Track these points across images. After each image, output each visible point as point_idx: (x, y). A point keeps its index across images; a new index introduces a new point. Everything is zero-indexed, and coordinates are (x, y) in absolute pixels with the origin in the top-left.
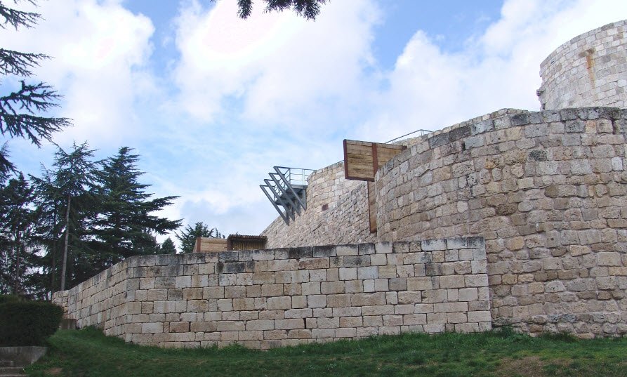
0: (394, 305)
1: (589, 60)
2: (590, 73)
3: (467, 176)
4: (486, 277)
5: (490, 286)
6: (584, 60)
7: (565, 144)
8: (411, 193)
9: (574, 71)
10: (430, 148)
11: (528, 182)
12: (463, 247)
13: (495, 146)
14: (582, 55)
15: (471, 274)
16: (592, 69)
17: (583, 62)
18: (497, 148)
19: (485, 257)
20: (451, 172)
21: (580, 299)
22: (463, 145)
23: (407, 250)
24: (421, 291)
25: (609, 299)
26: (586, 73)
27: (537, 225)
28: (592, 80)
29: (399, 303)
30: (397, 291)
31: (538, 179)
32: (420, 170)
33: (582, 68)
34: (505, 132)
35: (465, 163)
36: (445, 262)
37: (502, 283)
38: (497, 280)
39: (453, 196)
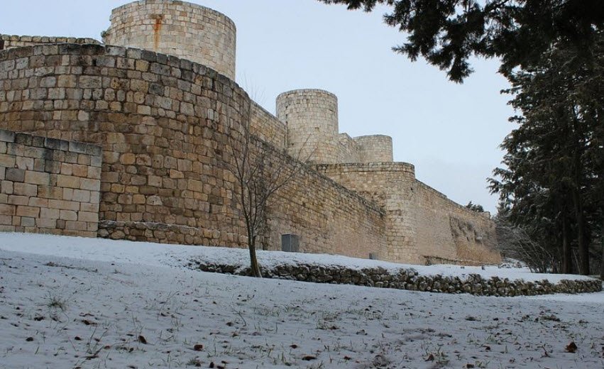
0: (9, 195)
1: (158, 23)
2: (156, 34)
3: (93, 90)
4: (98, 184)
5: (100, 192)
6: (154, 22)
7: (179, 87)
8: (27, 91)
9: (143, 27)
10: (59, 54)
11: (146, 110)
12: (82, 152)
13: (125, 71)
14: (153, 17)
15: (86, 178)
16: (158, 32)
17: (152, 23)
18: (126, 74)
19: (100, 165)
20: (77, 81)
21: (171, 213)
22: (94, 62)
23: (30, 143)
24: (38, 185)
25: (191, 217)
26: (153, 32)
27: (148, 147)
28: (157, 40)
29: (13, 194)
30: (14, 182)
31: (155, 110)
32: (42, 70)
33: (150, 27)
34: (135, 62)
35: (94, 77)
36: (64, 162)
37: (111, 191)
38: (107, 187)
39: (75, 104)
